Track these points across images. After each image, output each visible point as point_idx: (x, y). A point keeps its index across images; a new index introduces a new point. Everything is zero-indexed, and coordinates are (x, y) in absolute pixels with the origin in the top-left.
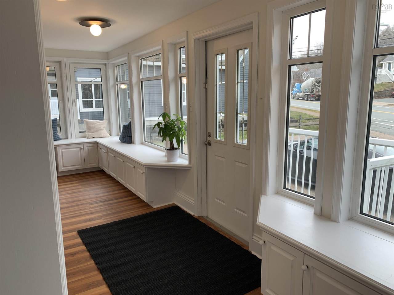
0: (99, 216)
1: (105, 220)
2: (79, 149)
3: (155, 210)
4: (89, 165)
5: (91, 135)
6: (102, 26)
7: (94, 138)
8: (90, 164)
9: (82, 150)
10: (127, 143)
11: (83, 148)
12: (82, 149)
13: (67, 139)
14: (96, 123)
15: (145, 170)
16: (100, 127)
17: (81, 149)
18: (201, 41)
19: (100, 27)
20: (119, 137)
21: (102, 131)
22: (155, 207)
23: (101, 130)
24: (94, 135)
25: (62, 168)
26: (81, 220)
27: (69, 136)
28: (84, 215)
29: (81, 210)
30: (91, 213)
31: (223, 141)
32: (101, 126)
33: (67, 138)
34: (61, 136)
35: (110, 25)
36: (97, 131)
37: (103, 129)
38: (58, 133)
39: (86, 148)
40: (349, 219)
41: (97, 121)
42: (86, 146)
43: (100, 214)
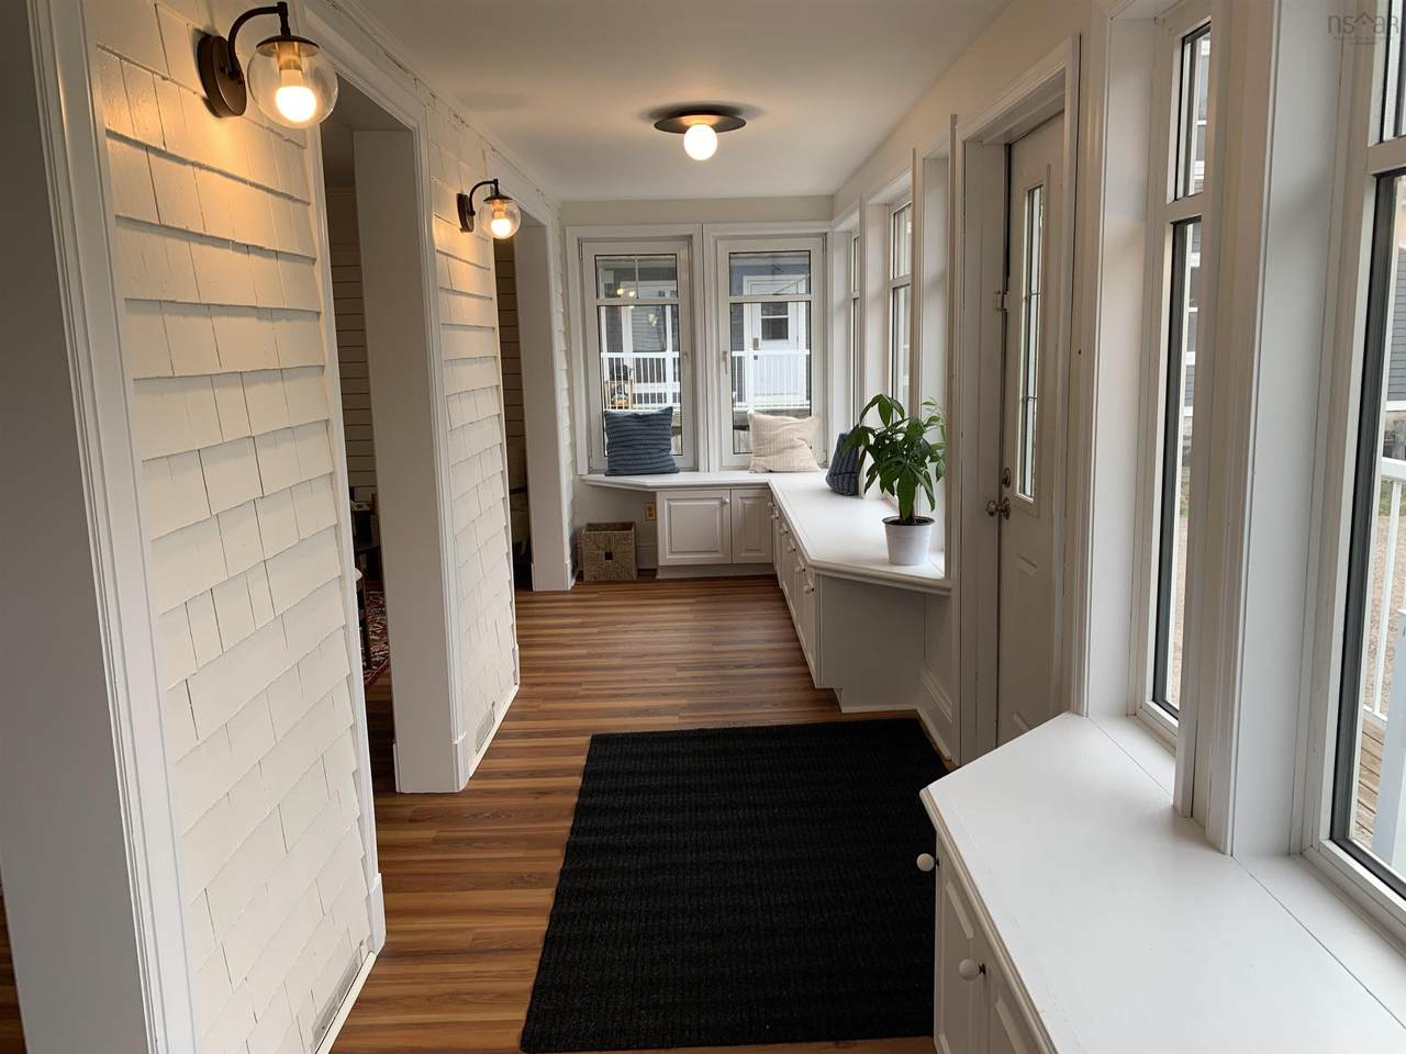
0: (676, 706)
1: (683, 721)
2: (717, 503)
3: (844, 719)
4: (743, 555)
5: (761, 461)
6: (718, 128)
7: (771, 471)
8: (747, 550)
9: (726, 509)
10: (843, 494)
11: (728, 500)
12: (726, 503)
13: (697, 470)
14: (779, 427)
15: (817, 583)
16: (792, 440)
17: (723, 503)
18: (989, 144)
19: (712, 131)
20: (825, 472)
21: (795, 452)
22: (845, 710)
23: (793, 447)
24: (772, 462)
25: (668, 557)
26: (625, 708)
27: (702, 464)
28: (644, 695)
29: (645, 680)
30: (665, 695)
31: (1028, 503)
32: (796, 435)
33: (695, 469)
34: (679, 462)
35: (743, 124)
36: (781, 451)
37: (801, 446)
38: (673, 452)
39: (737, 500)
40: (1289, 854)
41: (784, 420)
42: (737, 494)
43: (684, 702)
